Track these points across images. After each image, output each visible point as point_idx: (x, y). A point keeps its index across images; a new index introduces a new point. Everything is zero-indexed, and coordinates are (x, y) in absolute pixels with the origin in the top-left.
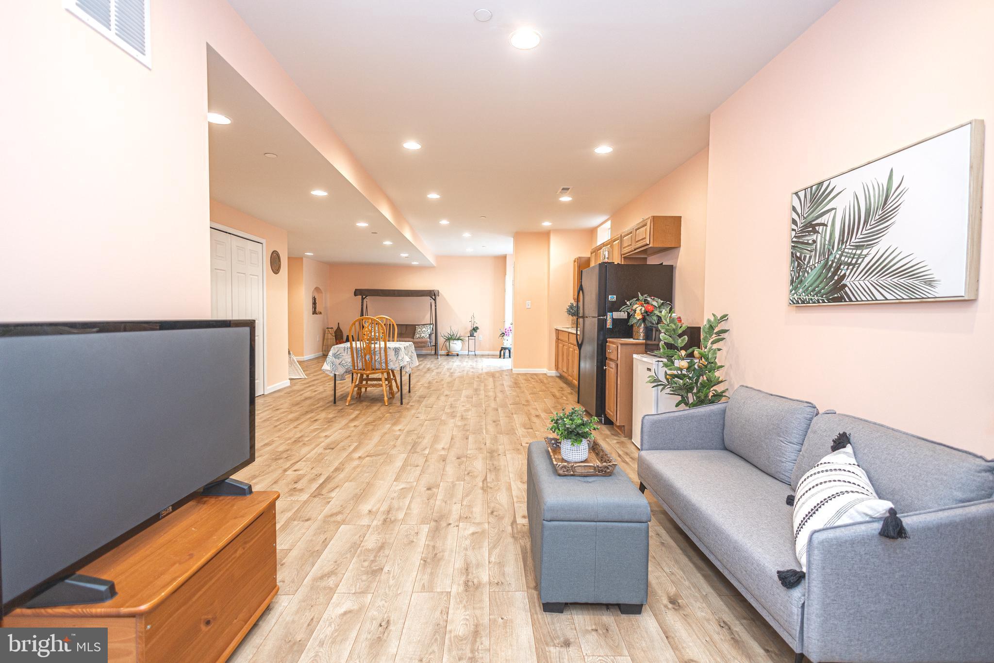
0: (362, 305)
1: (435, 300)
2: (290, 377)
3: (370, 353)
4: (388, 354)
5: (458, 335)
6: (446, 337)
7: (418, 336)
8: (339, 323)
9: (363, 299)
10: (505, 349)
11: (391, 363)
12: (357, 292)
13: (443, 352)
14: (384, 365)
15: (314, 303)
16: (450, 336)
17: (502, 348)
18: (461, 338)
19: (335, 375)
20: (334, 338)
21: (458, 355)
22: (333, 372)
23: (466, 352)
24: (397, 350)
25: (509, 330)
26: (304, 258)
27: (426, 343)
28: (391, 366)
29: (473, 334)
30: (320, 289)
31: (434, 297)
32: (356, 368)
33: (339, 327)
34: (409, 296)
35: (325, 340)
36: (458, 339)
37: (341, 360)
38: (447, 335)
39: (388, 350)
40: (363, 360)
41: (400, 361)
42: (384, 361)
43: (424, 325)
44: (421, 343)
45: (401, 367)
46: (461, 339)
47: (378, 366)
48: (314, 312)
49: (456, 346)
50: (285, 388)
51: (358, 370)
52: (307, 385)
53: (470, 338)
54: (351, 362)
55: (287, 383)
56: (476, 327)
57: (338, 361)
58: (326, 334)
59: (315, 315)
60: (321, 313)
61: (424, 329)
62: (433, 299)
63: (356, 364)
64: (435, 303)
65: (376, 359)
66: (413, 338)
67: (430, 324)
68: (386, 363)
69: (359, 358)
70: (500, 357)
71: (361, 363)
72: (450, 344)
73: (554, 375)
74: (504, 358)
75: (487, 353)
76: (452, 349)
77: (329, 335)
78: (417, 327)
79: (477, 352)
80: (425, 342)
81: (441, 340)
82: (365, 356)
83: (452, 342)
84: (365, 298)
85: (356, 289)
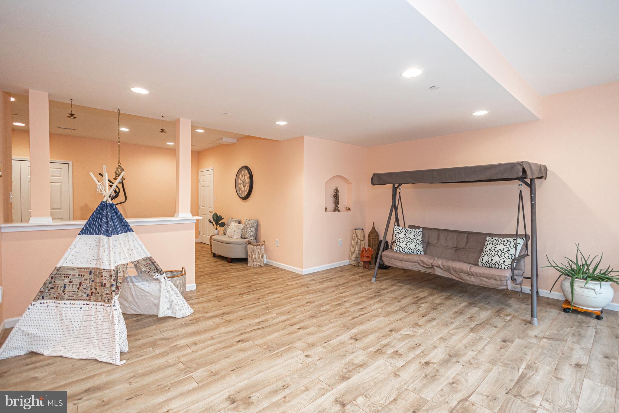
0: (394, 198)
1: (531, 187)
7: (486, 258)
8: (374, 223)
9: (395, 189)
18: (611, 275)
30: (345, 178)
31: (526, 180)
33: (374, 228)
35: (352, 246)
58: (353, 237)
60: (349, 209)
61: (501, 247)
62: (526, 183)
72: (575, 287)
78: (485, 238)
83: (578, 282)
84: (398, 186)
85: (374, 175)
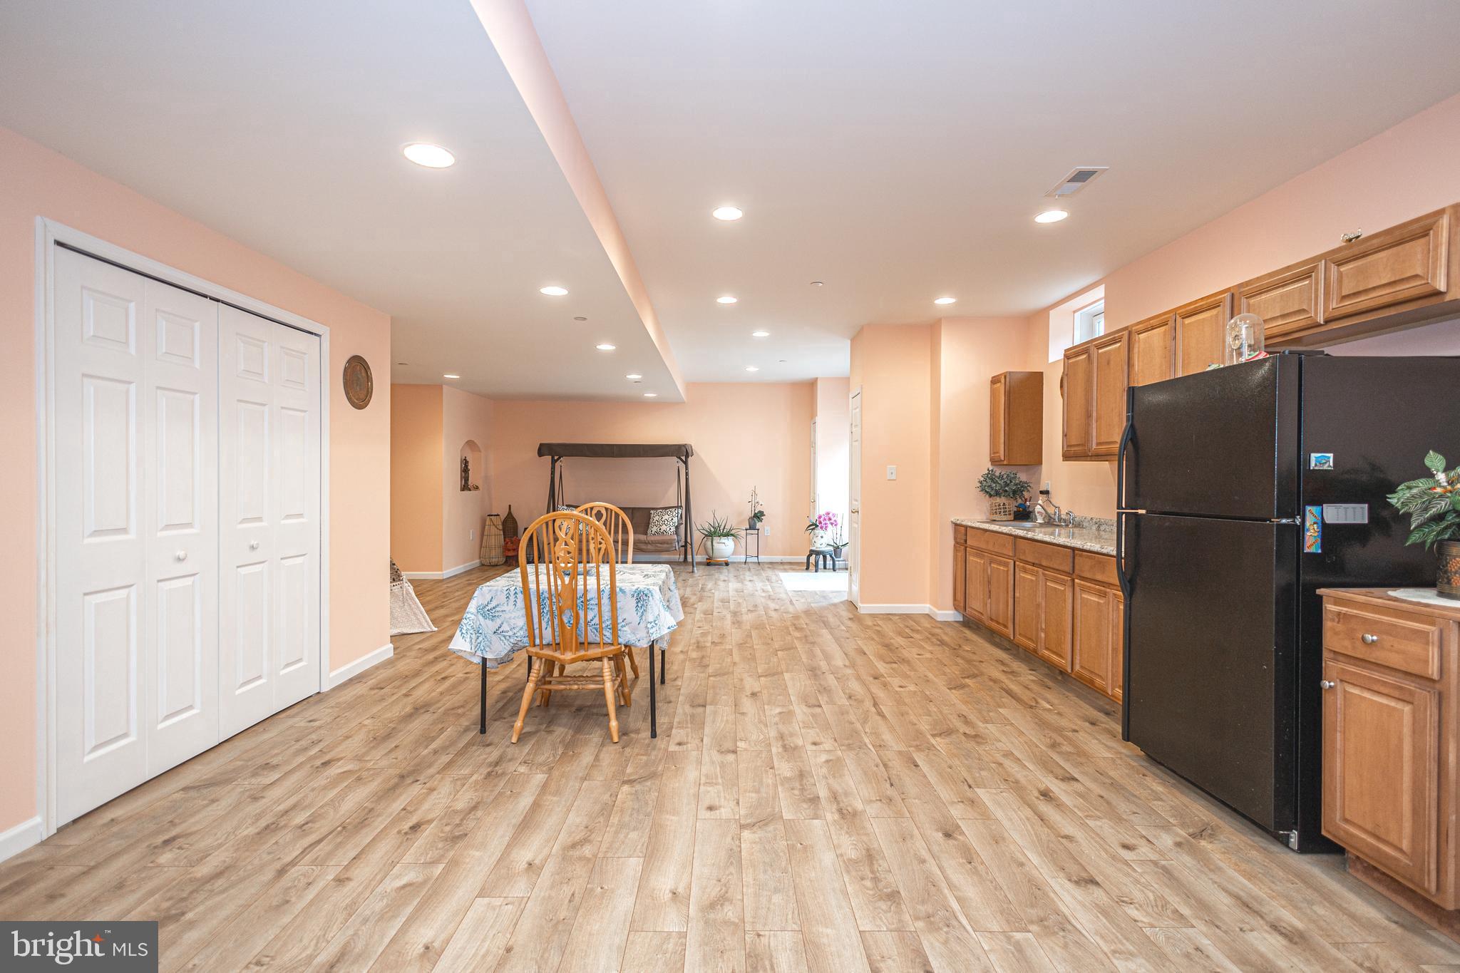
0: (553, 473)
1: (686, 463)
2: (395, 631)
3: (574, 607)
4: (619, 605)
5: (728, 527)
6: (707, 531)
7: (654, 529)
8: (510, 506)
9: (554, 462)
10: (818, 553)
11: (625, 629)
12: (544, 450)
13: (699, 558)
14: (608, 633)
15: (465, 470)
16: (712, 529)
17: (811, 551)
18: (733, 532)
19: (484, 660)
20: (502, 533)
21: (727, 564)
22: (479, 653)
23: (742, 558)
24: (641, 598)
25: (827, 518)
26: (444, 386)
27: (671, 543)
28: (626, 636)
29: (755, 524)
30: (476, 444)
31: (683, 458)
32: (537, 642)
33: (510, 513)
34: (640, 456)
35: (485, 538)
36: (727, 535)
37: (499, 621)
38: (707, 527)
39: (620, 596)
40: (556, 622)
41: (649, 626)
42: (609, 623)
43: (666, 508)
44: (663, 543)
45: (653, 641)
46: (732, 535)
47: (593, 637)
48: (465, 487)
49: (725, 548)
50: (377, 668)
51: (542, 646)
52: (431, 656)
53: (748, 531)
54: (525, 627)
55: (387, 651)
56: (760, 512)
57: (489, 626)
58: (487, 527)
59: (466, 492)
60: (477, 488)
61: (666, 517)
62: (682, 460)
63: (537, 632)
64: (687, 469)
65: (589, 618)
66: (646, 534)
67: (678, 507)
68: (615, 629)
69: (546, 618)
70: (807, 569)
71: (549, 629)
72: (714, 544)
73: (951, 619)
74: (816, 571)
75: (777, 558)
76: (716, 553)
77: (493, 527)
78: (652, 512)
79: (762, 558)
80: (669, 542)
81: (697, 536)
82: (561, 612)
83: (716, 539)
84: (558, 459)
85: (541, 445)
